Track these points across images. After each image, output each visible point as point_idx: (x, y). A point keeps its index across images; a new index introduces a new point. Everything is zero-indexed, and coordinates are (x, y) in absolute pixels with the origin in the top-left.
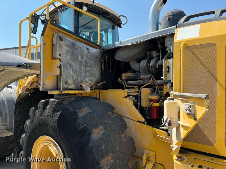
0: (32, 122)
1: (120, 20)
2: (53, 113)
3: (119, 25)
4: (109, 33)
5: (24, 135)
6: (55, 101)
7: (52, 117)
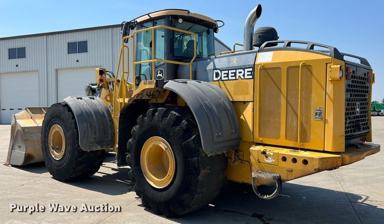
0: (140, 128)
1: (215, 25)
2: (162, 119)
3: (216, 30)
4: (203, 37)
5: (130, 140)
6: (163, 110)
7: (162, 121)
